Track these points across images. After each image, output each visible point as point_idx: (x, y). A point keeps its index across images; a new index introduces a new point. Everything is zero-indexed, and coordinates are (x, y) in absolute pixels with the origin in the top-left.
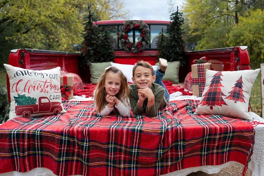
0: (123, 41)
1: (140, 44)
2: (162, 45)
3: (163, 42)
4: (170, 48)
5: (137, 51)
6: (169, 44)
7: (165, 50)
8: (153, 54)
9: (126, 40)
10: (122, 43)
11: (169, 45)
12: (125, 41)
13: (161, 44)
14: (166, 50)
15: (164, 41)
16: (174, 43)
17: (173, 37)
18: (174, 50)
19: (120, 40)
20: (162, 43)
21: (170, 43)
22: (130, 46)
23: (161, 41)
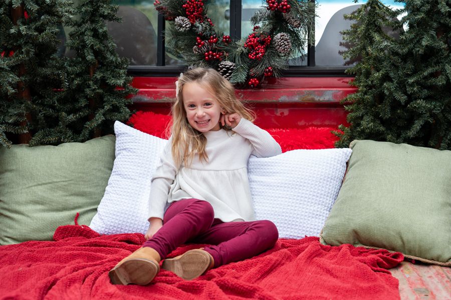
0: (181, 26)
1: (262, 43)
2: (369, 49)
3: (377, 37)
4: (410, 66)
5: (249, 77)
6: (403, 43)
7: (386, 78)
8: (321, 94)
9: (197, 24)
10: (176, 34)
11: (405, 50)
12: (193, 26)
13: (364, 48)
14: (392, 75)
15: (379, 30)
16: (432, 37)
17: (427, 7)
18: (434, 75)
19: (167, 24)
20: (372, 42)
21: (411, 40)
22: (214, 50)
23: (367, 30)
